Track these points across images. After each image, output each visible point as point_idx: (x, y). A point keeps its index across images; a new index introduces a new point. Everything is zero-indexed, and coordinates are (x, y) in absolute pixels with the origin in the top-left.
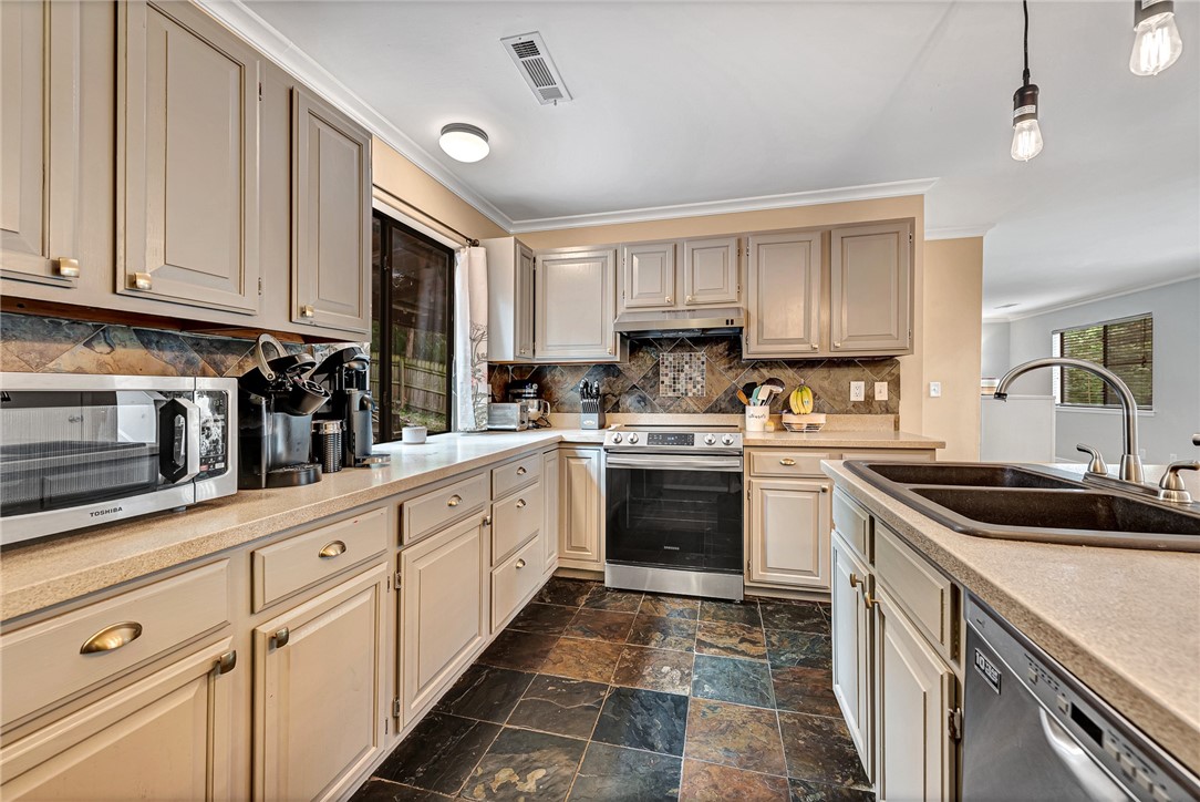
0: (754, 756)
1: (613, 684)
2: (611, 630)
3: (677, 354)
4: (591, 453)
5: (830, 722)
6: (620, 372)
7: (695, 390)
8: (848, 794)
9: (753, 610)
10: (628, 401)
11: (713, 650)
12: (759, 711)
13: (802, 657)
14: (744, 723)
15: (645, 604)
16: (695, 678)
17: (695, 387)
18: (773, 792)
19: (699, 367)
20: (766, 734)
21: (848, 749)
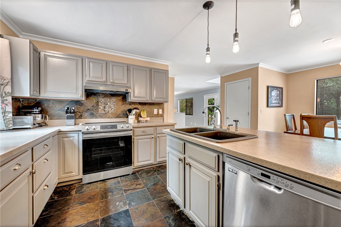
0: (153, 217)
1: (100, 218)
2: (91, 199)
3: (105, 99)
4: (76, 135)
5: (166, 198)
6: (82, 104)
7: (112, 111)
8: (177, 214)
9: (136, 175)
10: (86, 114)
11: (130, 191)
12: (149, 203)
13: (153, 183)
14: (147, 208)
15: (101, 185)
16: (128, 202)
17: (112, 110)
18: (162, 224)
19: (113, 103)
20: (154, 209)
21: (172, 202)
